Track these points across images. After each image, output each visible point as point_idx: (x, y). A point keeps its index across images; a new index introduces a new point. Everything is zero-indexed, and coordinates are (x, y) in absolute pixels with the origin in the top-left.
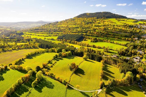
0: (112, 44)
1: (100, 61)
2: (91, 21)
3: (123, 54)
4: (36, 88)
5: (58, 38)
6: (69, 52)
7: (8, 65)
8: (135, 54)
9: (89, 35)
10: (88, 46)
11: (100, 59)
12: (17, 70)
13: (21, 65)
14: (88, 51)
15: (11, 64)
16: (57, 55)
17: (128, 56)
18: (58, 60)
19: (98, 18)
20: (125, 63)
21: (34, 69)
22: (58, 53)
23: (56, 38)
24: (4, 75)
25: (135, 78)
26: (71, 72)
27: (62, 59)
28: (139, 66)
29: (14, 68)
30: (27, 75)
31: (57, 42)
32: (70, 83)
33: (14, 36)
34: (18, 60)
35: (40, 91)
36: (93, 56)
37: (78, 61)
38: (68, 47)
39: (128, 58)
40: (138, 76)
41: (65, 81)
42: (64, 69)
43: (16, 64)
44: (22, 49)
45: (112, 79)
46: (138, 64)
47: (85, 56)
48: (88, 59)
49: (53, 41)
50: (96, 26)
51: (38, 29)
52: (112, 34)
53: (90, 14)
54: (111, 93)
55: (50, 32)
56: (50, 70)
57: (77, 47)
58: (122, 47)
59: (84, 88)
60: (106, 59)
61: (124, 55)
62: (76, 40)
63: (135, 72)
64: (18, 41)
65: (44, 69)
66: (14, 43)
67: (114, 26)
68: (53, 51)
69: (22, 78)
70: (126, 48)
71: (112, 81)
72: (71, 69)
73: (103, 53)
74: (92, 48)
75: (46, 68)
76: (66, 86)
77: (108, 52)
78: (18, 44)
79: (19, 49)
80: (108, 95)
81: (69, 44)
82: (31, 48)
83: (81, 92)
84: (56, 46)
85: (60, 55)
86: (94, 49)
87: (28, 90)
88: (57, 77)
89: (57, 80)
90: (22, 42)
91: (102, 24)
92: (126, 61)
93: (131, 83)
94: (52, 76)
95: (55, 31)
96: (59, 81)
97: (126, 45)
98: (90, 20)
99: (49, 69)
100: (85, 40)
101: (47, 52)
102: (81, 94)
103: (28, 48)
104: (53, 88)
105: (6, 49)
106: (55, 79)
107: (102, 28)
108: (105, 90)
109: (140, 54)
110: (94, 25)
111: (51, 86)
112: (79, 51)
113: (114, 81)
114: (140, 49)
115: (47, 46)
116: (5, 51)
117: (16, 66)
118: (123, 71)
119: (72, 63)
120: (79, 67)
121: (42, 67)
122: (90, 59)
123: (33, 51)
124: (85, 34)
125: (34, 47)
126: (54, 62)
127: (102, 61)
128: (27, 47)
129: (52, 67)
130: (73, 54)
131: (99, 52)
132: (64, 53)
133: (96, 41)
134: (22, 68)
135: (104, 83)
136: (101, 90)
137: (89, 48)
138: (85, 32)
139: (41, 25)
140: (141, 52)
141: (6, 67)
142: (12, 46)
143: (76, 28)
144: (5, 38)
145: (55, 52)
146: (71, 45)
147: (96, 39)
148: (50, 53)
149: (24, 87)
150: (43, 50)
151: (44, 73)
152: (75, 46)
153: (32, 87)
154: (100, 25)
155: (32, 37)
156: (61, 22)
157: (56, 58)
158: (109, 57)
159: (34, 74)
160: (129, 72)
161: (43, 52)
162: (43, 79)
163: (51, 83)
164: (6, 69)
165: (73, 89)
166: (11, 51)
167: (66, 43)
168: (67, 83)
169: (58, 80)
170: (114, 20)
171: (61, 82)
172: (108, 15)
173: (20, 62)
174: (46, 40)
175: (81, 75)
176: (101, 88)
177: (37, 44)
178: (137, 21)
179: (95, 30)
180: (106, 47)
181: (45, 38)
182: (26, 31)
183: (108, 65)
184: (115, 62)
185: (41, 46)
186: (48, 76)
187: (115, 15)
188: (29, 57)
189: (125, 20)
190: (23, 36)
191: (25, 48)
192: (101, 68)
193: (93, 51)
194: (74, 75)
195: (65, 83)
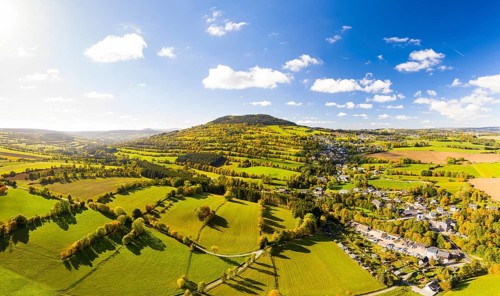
0: (277, 169)
1: (256, 202)
2: (238, 130)
3: (295, 185)
4: (129, 246)
5: (178, 160)
6: (198, 186)
7: (86, 202)
8: (314, 183)
9: (235, 155)
10: (233, 175)
11: (256, 198)
12: (100, 211)
13: (107, 205)
14: (234, 184)
15: (91, 201)
16: (173, 192)
17: (303, 187)
18: (176, 201)
19: (249, 125)
20: (300, 201)
21: (130, 214)
22: (176, 186)
23: (173, 159)
24: (77, 216)
25: (319, 222)
26: (201, 224)
27: (184, 199)
28: (322, 202)
29: (94, 208)
30: (116, 222)
31: (175, 167)
32: (199, 243)
33: (102, 154)
34: (104, 194)
35: (137, 252)
36: (243, 193)
37: (214, 202)
38: (195, 176)
39: (304, 191)
40: (323, 218)
41: (187, 239)
42: (187, 218)
43: (99, 201)
44: (113, 176)
45: (281, 230)
46: (320, 198)
47: (227, 193)
48: (234, 199)
49: (167, 166)
50: (246, 138)
51: (141, 144)
52: (275, 152)
53: (236, 117)
54: (282, 254)
55: (162, 149)
56: (159, 217)
57: (213, 176)
58: (293, 173)
59: (227, 250)
60: (267, 197)
61: (298, 187)
62: (211, 164)
63: (317, 212)
64: (108, 162)
65: (148, 216)
66: (100, 166)
67: (277, 137)
68: (167, 184)
69: (107, 226)
70: (299, 174)
71: (281, 233)
72: (201, 218)
73: (262, 187)
74: (241, 179)
75: (152, 214)
76: (191, 248)
77: (270, 184)
78: (107, 168)
79: (107, 176)
80: (276, 258)
81: (197, 171)
82: (127, 176)
83: (221, 258)
84: (173, 174)
85: (181, 192)
86: (245, 180)
87: (114, 248)
88: (172, 232)
89: (172, 236)
90: (114, 165)
91: (257, 135)
92: (302, 196)
93: (313, 232)
94: (162, 229)
95: (172, 147)
96: (176, 238)
97: (298, 170)
98: (235, 127)
99: (157, 216)
100: (228, 164)
101: (157, 185)
102: (221, 260)
103: (122, 176)
104: (162, 250)
105: (86, 175)
106: (168, 235)
107: (258, 141)
108: (269, 249)
109: (322, 183)
110: (243, 136)
111: (159, 246)
112: (216, 185)
113: (284, 232)
114: (320, 175)
115: (156, 174)
116: (85, 178)
117: (99, 204)
118: (299, 215)
119: (203, 206)
120: (217, 214)
121: (145, 211)
122: (237, 198)
123: (131, 181)
124: (227, 152)
125: (134, 175)
126: (167, 203)
127: (260, 201)
128: (121, 174)
129: (163, 212)
130: (204, 190)
131: (255, 184)
132: (187, 187)
133: (248, 165)
134: (108, 208)
135: (266, 240)
136: (261, 252)
137: (236, 178)
138: (228, 150)
139: (147, 136)
140: (322, 179)
141: (83, 204)
142: (97, 169)
143: (211, 142)
144: (88, 157)
145: (171, 185)
146: (201, 172)
147: (248, 161)
148: (161, 187)
149: (108, 242)
150: (149, 180)
151: (147, 223)
152: (209, 175)
153: (121, 244)
154: (253, 136)
155: (131, 156)
156: (184, 131)
157: (172, 197)
158: (272, 192)
159: (128, 222)
160: (309, 215)
161: (149, 185)
162: (144, 233)
163: (160, 241)
164: (82, 207)
165: (204, 253)
166: (93, 178)
167: (192, 170)
168: (191, 242)
169: (174, 236)
170: (276, 128)
171: (181, 241)
172: (266, 121)
173: (107, 198)
174: (155, 163)
175: (221, 228)
176: (262, 247)
177: (139, 170)
178: (311, 130)
179: (245, 145)
180: (267, 175)
181: (154, 160)
182: (122, 146)
183: (272, 207)
184: (284, 200)
185: (145, 174)
186: (156, 227)
187: (277, 119)
188: (123, 191)
189: (294, 128)
190: (116, 154)
191: (118, 176)
192: (260, 213)
193: (243, 183)
194: (207, 228)
195: (188, 243)
